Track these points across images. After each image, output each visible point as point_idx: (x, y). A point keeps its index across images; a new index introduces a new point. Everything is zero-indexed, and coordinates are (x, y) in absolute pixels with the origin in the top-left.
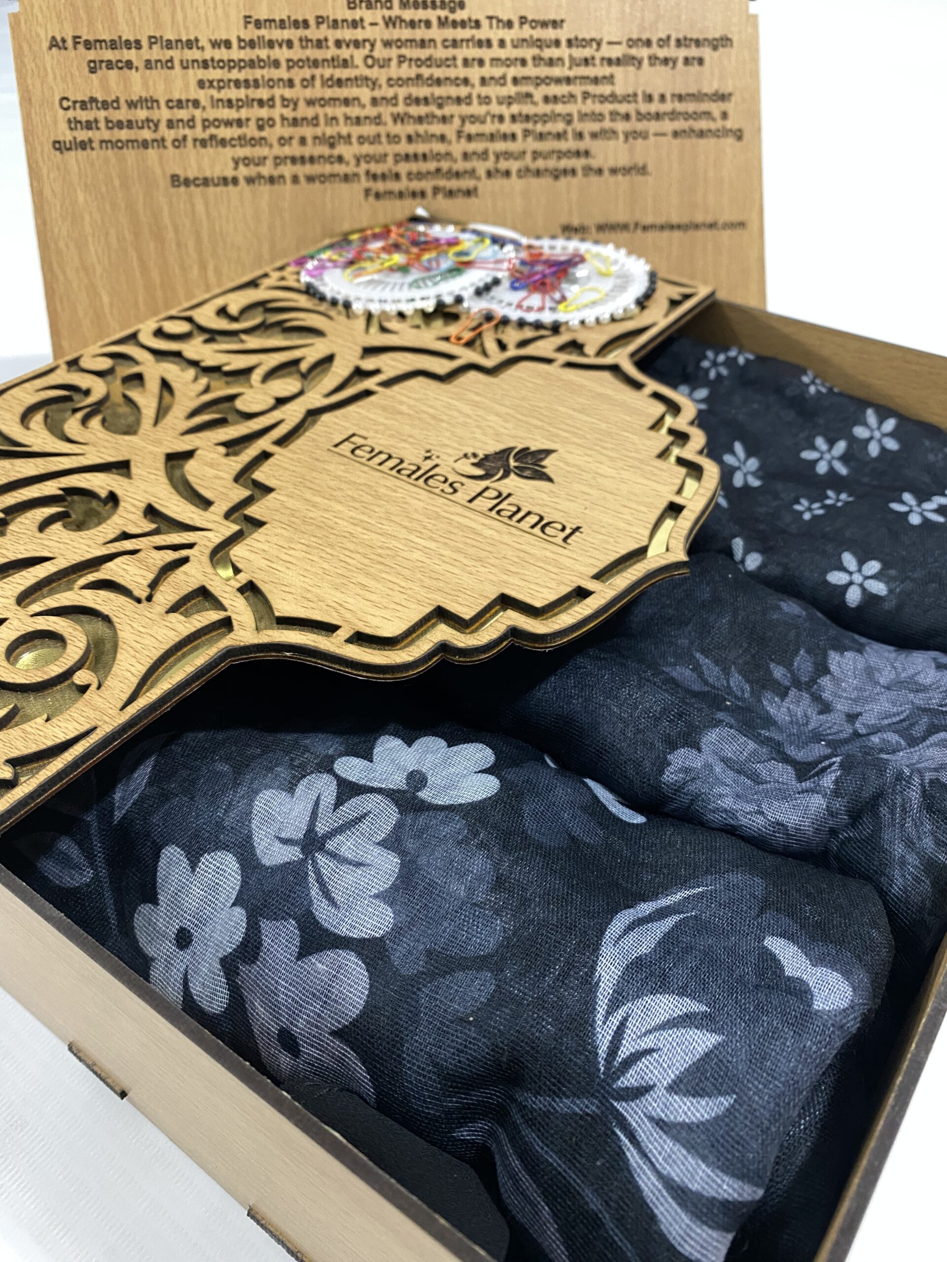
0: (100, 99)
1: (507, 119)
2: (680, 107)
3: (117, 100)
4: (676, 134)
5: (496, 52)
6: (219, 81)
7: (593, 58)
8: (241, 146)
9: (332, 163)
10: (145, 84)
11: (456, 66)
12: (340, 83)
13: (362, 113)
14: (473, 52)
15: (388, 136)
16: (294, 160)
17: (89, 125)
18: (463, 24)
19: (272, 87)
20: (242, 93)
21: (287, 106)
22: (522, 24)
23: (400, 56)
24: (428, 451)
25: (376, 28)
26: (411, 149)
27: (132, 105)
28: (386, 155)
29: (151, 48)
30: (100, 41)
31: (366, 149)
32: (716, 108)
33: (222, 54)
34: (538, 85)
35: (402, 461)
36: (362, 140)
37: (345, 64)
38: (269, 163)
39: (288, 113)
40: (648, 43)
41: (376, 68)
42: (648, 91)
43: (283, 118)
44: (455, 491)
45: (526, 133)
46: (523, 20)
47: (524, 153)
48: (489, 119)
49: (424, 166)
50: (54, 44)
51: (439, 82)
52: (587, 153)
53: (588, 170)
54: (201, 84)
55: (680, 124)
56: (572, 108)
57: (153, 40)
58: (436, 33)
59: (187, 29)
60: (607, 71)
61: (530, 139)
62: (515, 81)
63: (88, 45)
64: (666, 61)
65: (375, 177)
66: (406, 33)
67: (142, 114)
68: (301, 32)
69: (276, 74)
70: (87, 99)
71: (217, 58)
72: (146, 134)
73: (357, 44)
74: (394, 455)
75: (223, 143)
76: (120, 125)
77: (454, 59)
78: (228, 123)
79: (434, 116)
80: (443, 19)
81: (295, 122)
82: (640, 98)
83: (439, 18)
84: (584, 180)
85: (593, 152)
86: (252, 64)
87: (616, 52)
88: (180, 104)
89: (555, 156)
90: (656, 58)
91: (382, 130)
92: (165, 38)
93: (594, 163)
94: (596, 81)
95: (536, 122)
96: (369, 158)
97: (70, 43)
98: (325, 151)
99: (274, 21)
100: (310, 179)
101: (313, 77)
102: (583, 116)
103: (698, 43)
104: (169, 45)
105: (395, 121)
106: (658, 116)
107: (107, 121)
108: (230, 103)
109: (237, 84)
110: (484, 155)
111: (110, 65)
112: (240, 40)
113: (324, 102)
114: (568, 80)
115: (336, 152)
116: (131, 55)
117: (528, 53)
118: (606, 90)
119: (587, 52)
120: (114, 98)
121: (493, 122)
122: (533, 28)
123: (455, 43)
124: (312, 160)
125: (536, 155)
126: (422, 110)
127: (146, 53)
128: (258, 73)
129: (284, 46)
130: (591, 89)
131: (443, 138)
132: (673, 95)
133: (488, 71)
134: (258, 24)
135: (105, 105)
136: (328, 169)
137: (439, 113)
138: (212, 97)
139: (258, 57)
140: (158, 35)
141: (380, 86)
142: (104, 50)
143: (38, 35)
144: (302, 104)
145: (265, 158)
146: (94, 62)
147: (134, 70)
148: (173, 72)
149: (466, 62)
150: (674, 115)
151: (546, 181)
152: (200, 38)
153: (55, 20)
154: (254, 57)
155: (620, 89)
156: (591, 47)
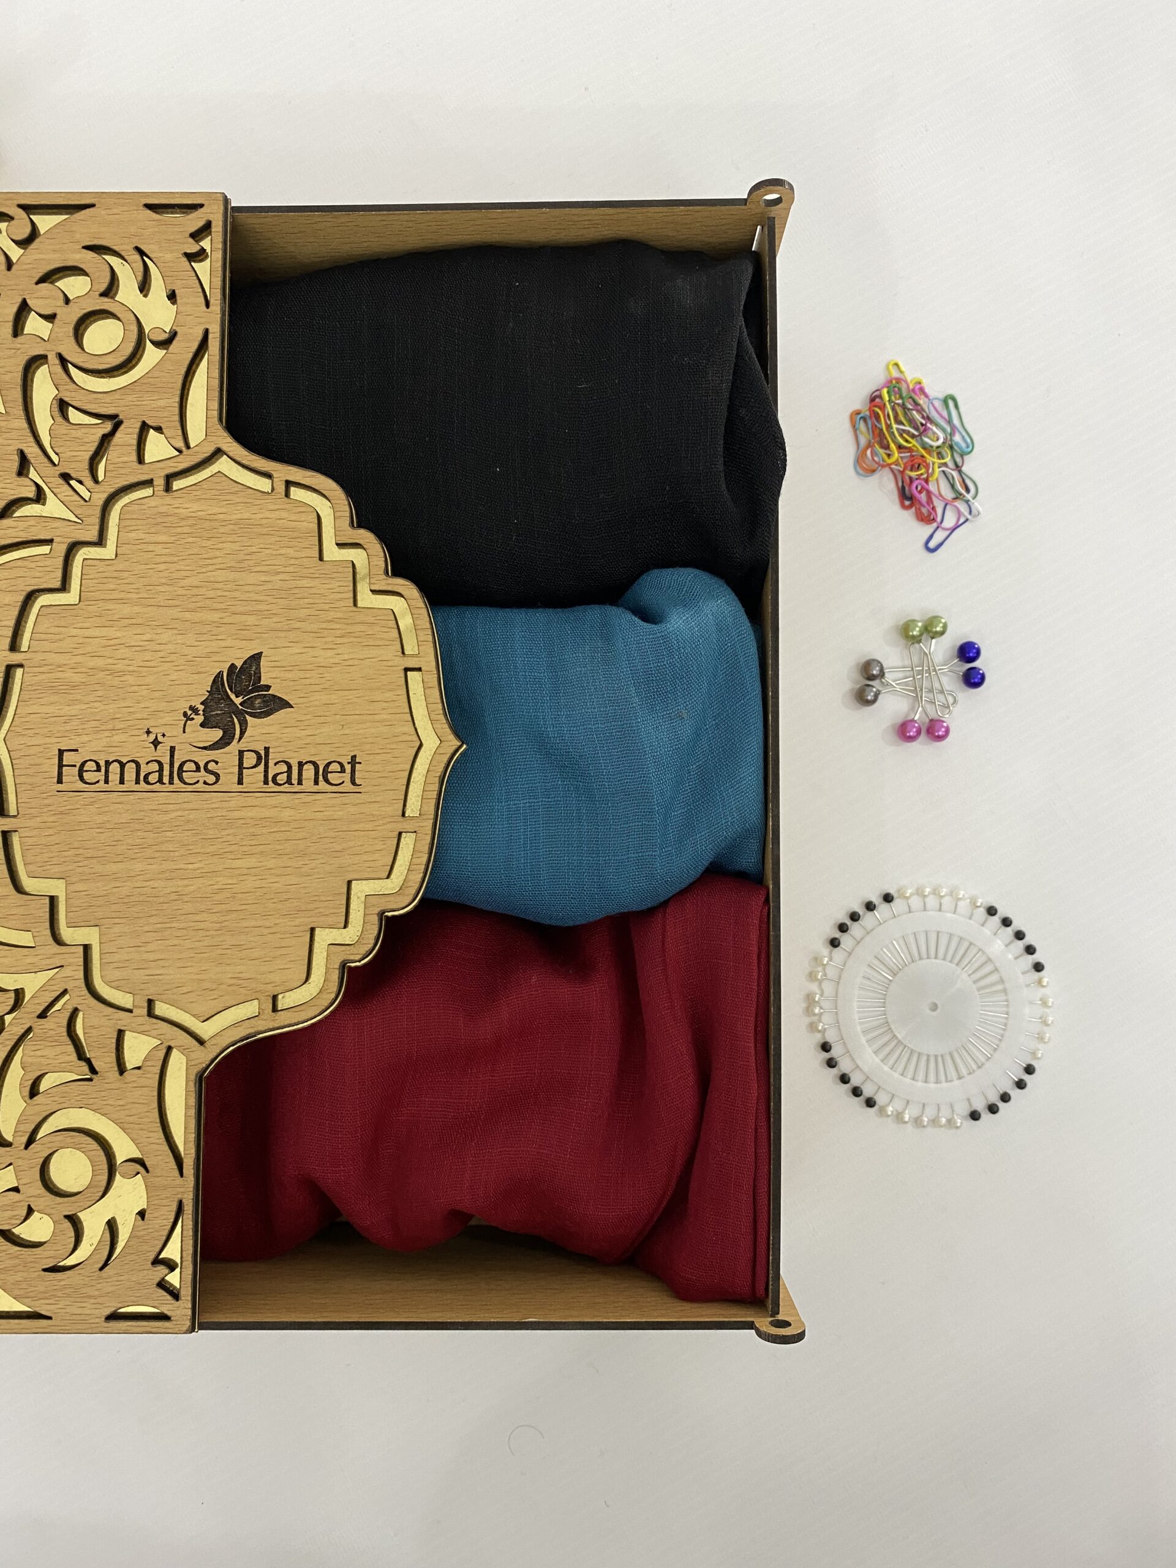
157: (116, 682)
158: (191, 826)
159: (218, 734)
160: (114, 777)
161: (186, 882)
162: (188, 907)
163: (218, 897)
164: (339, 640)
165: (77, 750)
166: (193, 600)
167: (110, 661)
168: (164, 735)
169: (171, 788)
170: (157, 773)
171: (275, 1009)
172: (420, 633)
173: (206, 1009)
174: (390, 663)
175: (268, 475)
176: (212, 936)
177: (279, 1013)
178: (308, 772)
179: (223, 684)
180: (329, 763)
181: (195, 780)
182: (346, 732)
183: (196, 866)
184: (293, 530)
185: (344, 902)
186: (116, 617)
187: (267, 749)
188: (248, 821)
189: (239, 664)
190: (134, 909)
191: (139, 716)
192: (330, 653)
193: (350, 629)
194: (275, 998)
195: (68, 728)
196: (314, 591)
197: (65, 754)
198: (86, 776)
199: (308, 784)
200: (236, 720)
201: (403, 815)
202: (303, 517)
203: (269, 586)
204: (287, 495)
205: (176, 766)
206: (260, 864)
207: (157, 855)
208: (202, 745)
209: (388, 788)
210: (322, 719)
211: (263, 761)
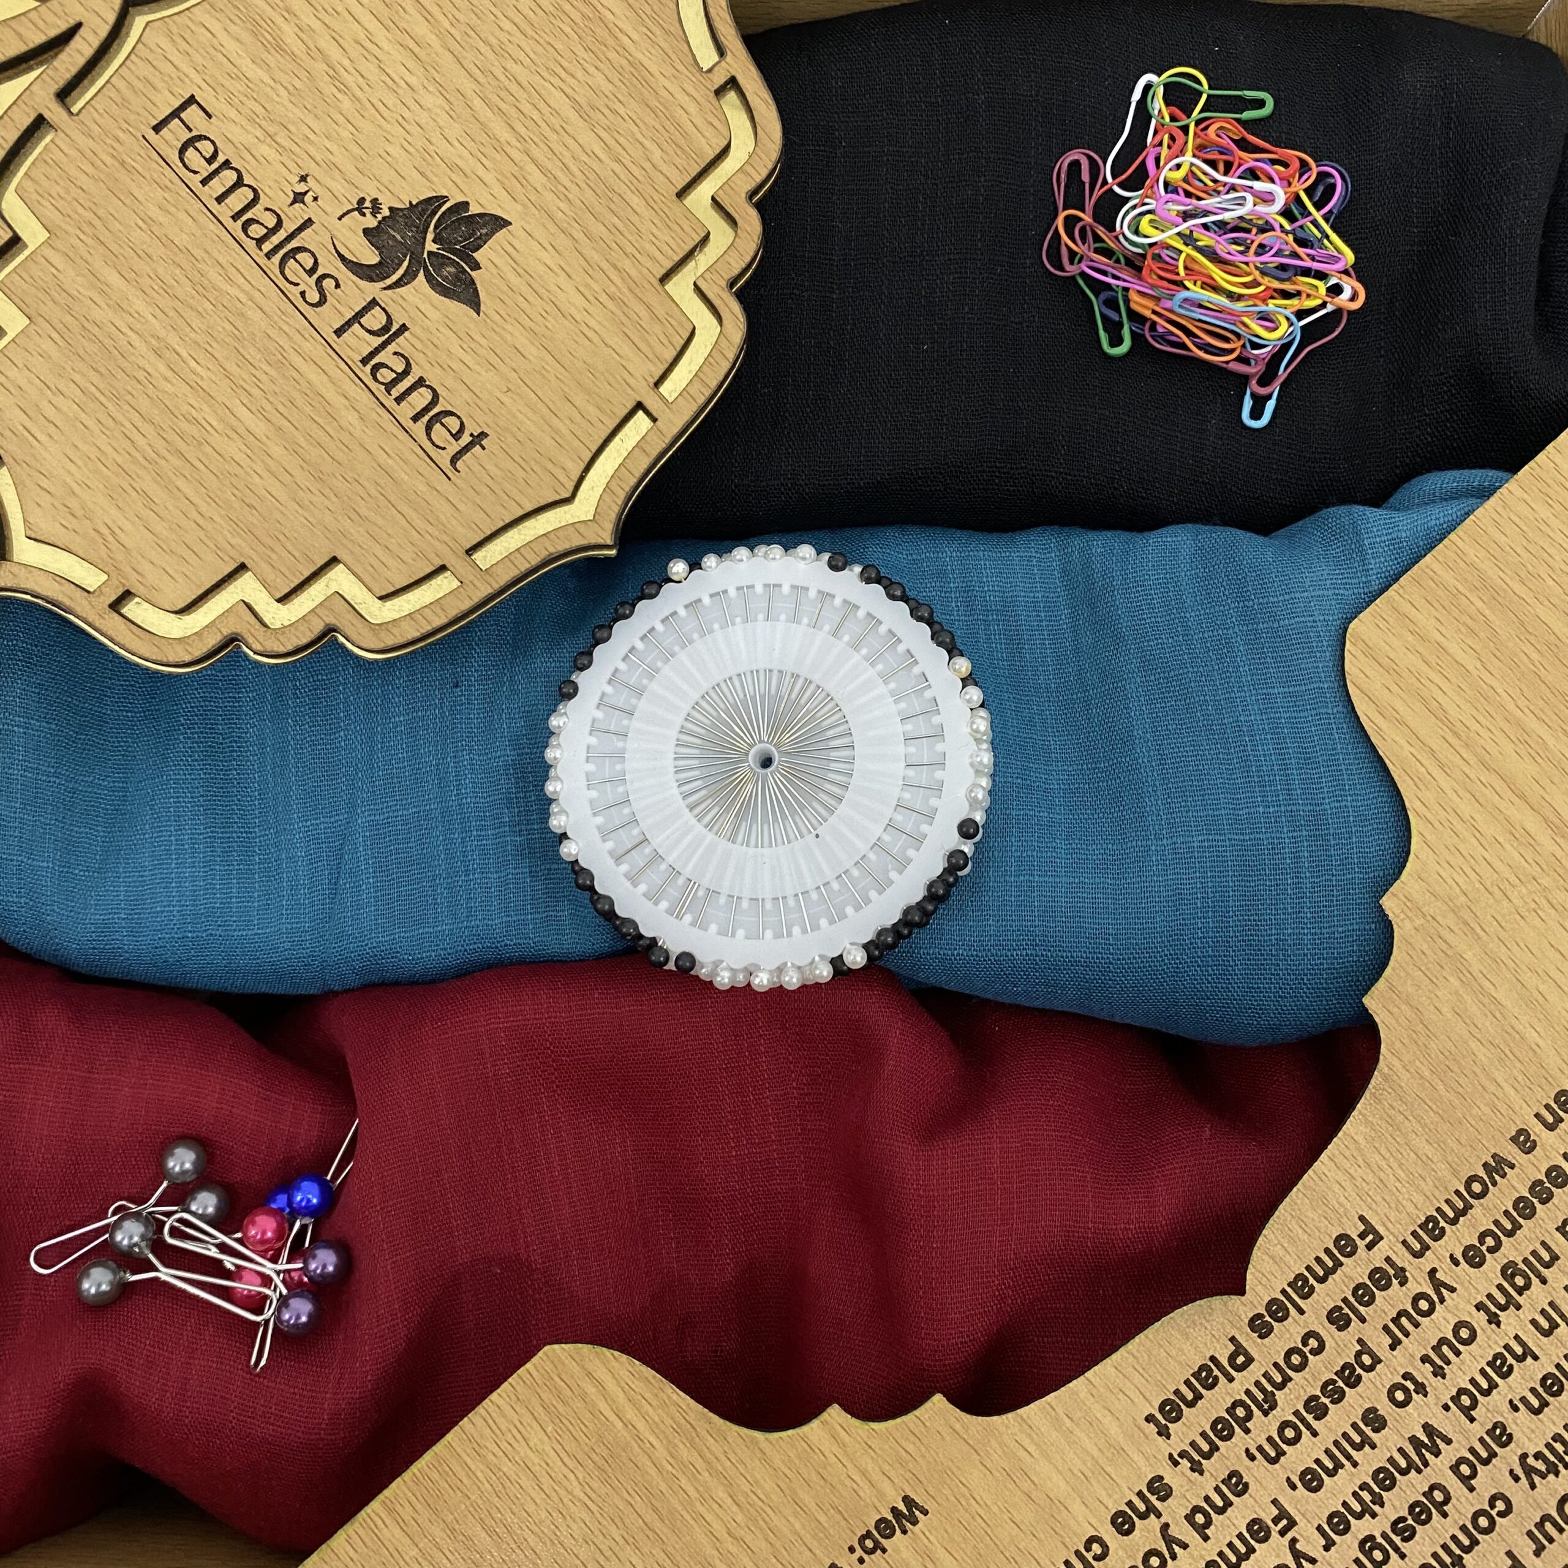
157: (329, 90)
158: (238, 324)
159: (371, 257)
160: (218, 186)
161: (169, 374)
162: (144, 404)
163: (184, 425)
164: (604, 298)
165: (210, 116)
166: (502, 94)
167: (346, 62)
168: (315, 199)
169: (263, 261)
170: (265, 231)
171: (116, 606)
172: (697, 385)
173: (47, 527)
174: (631, 381)
175: (721, 51)
176: (135, 461)
177: (115, 615)
178: (420, 399)
179: (434, 213)
180: (451, 414)
181: (298, 281)
182: (506, 399)
183: (199, 369)
184: (685, 134)
185: (307, 574)
186: (401, 25)
187: (403, 328)
188: (302, 381)
189: (474, 209)
190: (86, 344)
191: (312, 151)
192: (579, 301)
193: (628, 297)
194: (127, 595)
195: (227, 84)
196: (635, 218)
197: (194, 107)
198: (190, 153)
199: (405, 411)
200: (406, 264)
201: (470, 551)
202: (709, 132)
203: (595, 165)
204: (719, 92)
205: (294, 244)
206: (264, 439)
207: (172, 313)
208: (343, 251)
209: (484, 506)
210: (494, 360)
211: (387, 336)
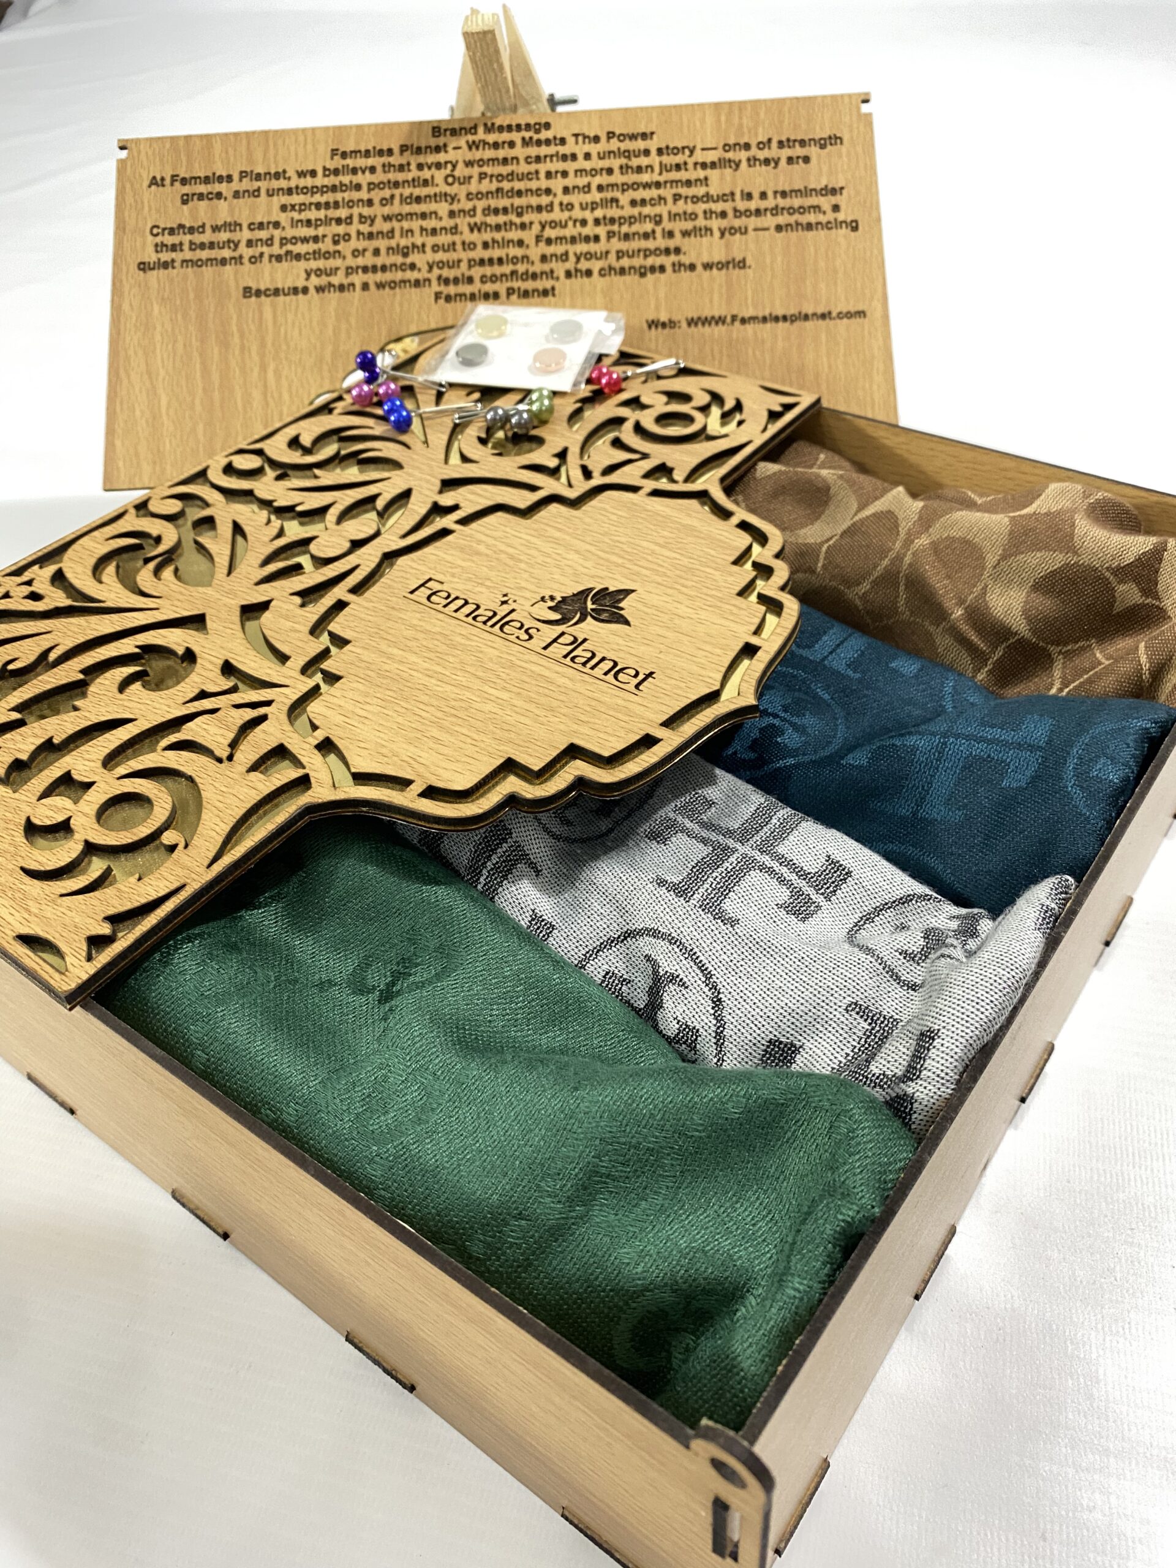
0: (188, 225)
1: (590, 222)
2: (782, 202)
3: (203, 226)
4: (779, 228)
5: (581, 163)
6: (301, 205)
7: (685, 163)
8: (315, 259)
9: (403, 270)
10: (231, 210)
11: (538, 179)
12: (418, 200)
13: (438, 225)
14: (557, 166)
15: (464, 243)
16: (365, 269)
17: (173, 248)
18: (548, 142)
19: (351, 207)
20: (321, 214)
21: (364, 223)
22: (609, 138)
23: (481, 174)
24: (505, 595)
25: (459, 151)
26: (486, 254)
27: (216, 229)
28: (459, 261)
29: (241, 180)
30: (195, 178)
31: (441, 256)
32: (825, 202)
33: (308, 182)
34: (624, 190)
35: (478, 607)
36: (436, 248)
37: (426, 183)
38: (341, 273)
39: (365, 228)
40: (747, 146)
41: (456, 185)
42: (746, 191)
43: (359, 233)
44: (531, 637)
45: (610, 235)
46: (610, 135)
47: (607, 253)
48: (570, 224)
49: (498, 270)
50: (154, 182)
51: (519, 193)
52: (677, 251)
53: (677, 267)
54: (284, 208)
55: (782, 219)
56: (662, 210)
57: (243, 174)
58: (519, 151)
59: (276, 162)
60: (701, 174)
61: (614, 240)
62: (600, 188)
63: (184, 181)
64: (767, 162)
65: (447, 281)
66: (489, 154)
67: (224, 236)
68: (385, 159)
69: (355, 195)
70: (175, 226)
71: (301, 186)
72: (226, 253)
73: (438, 166)
74: (470, 601)
75: (298, 257)
76: (202, 246)
77: (537, 172)
78: (305, 240)
79: (511, 223)
80: (527, 138)
81: (370, 236)
82: (738, 196)
83: (523, 139)
84: (674, 275)
85: (683, 249)
86: (334, 189)
87: (711, 156)
88: (261, 226)
89: (642, 254)
90: (755, 159)
91: (457, 238)
92: (255, 172)
93: (685, 259)
94: (688, 183)
95: (620, 224)
96: (441, 264)
97: (168, 181)
98: (399, 260)
99: (360, 151)
100: (380, 286)
101: (392, 197)
102: (673, 216)
103: (803, 143)
104: (258, 177)
105: (472, 230)
106: (758, 212)
107: (191, 243)
108: (309, 222)
109: (318, 206)
110: (565, 257)
111: (201, 197)
112: (325, 169)
113: (400, 217)
114: (658, 185)
115: (409, 260)
116: (223, 187)
117: (615, 163)
118: (700, 191)
119: (679, 159)
120: (200, 224)
121: (575, 225)
122: (621, 141)
123: (538, 159)
124: (384, 268)
125: (620, 254)
126: (501, 219)
127: (235, 185)
128: (339, 196)
129: (367, 172)
130: (683, 191)
131: (520, 243)
132: (775, 193)
133: (570, 181)
134: (344, 155)
135: (192, 230)
136: (399, 276)
137: (518, 221)
138: (292, 219)
139: (341, 182)
140: (248, 170)
141: (459, 201)
142: (198, 186)
143: (140, 176)
144: (379, 220)
145: (337, 269)
146: (187, 195)
147: (222, 201)
148: (258, 200)
149: (549, 175)
150: (776, 211)
151: (631, 279)
152: (287, 169)
153: (158, 163)
154: (337, 183)
155: (714, 190)
156: (683, 153)
